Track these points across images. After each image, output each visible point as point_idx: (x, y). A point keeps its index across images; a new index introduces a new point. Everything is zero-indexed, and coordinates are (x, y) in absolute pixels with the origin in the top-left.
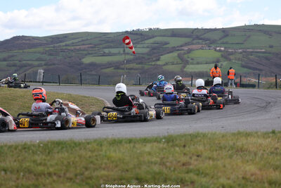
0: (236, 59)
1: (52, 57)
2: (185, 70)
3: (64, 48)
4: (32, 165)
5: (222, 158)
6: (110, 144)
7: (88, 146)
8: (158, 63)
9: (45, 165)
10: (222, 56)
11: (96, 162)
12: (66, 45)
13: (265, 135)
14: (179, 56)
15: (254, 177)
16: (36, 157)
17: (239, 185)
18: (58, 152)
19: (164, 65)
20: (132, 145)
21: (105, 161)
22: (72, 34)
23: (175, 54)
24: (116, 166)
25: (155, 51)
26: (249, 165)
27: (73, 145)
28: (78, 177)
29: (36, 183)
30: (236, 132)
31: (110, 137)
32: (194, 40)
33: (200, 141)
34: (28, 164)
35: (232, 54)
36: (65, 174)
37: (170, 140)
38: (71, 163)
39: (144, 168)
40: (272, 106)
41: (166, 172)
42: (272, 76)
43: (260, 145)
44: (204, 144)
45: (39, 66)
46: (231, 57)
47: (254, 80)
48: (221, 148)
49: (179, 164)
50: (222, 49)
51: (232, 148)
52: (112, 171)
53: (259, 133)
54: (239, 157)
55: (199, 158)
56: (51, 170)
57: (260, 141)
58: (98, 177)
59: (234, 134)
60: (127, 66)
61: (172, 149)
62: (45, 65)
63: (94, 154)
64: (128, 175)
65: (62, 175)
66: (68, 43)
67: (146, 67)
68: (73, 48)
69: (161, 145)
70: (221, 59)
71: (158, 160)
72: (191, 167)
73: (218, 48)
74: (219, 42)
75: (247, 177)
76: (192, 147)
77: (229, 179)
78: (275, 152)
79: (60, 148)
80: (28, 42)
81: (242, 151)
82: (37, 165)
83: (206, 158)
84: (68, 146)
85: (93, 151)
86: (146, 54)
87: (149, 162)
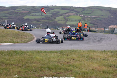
1: (11, 15)
2: (66, 23)
3: (16, 12)
4: (4, 60)
5: (83, 61)
6: (37, 53)
7: (27, 53)
8: (55, 20)
9: (9, 60)
10: (82, 18)
11: (31, 60)
12: (17, 11)
13: (101, 52)
15: (97, 69)
16: (6, 57)
17: (91, 72)
18: (15, 55)
19: (58, 21)
20: (46, 53)
21: (35, 60)
22: (20, 6)
23: (63, 17)
24: (39, 62)
25: (54, 15)
26: (95, 64)
28: (23, 66)
29: (6, 68)
31: (37, 50)
32: (71, 11)
33: (74, 53)
34: (2, 60)
35: (86, 18)
36: (18, 64)
37: (62, 52)
38: (21, 60)
39: (51, 63)
40: (102, 40)
41: (60, 66)
42: (102, 28)
43: (99, 56)
44: (76, 55)
46: (86, 19)
47: (95, 29)
48: (83, 56)
49: (66, 62)
50: (82, 15)
51: (87, 57)
52: (38, 64)
53: (99, 51)
54: (90, 61)
55: (74, 60)
56: (12, 62)
57: (99, 54)
58: (32, 66)
59: (88, 51)
60: (43, 21)
61: (63, 56)
62: (8, 18)
63: (30, 57)
64: (44, 66)
65: (17, 65)
66: (18, 10)
67: (50, 21)
68: (20, 12)
69: (58, 54)
70: (82, 20)
71: (57, 60)
72: (71, 64)
73: (80, 15)
75: (94, 69)
76: (71, 56)
77: (86, 69)
78: (105, 59)
79: (16, 53)
80: (1, 9)
81: (91, 58)
82: (6, 60)
83: (77, 60)
84: (19, 53)
85: (30, 56)
86: (50, 16)
87: (53, 61)
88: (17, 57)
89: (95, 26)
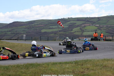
0: (103, 30)
1: (29, 30)
2: (83, 34)
3: (34, 26)
4: (21, 73)
5: (98, 70)
6: (52, 65)
7: (43, 66)
8: (72, 31)
9: (26, 73)
10: (98, 28)
12: (35, 25)
14: (80, 29)
18: (31, 68)
19: (74, 32)
20: (61, 65)
21: (50, 71)
23: (79, 28)
25: (71, 27)
27: (37, 65)
30: (103, 59)
32: (86, 22)
33: (89, 63)
34: (19, 73)
35: (102, 27)
37: (76, 63)
38: (36, 72)
43: (113, 64)
44: (90, 64)
45: (24, 33)
46: (101, 29)
47: (111, 38)
48: (97, 65)
49: (80, 72)
50: (98, 25)
51: (102, 65)
53: (113, 60)
54: (104, 69)
55: (88, 70)
56: (28, 75)
57: (113, 62)
59: (102, 60)
60: (59, 33)
61: (77, 66)
62: (26, 33)
63: (46, 69)
67: (67, 33)
68: (37, 26)
70: (98, 30)
71: (72, 71)
72: (85, 73)
73: (96, 25)
74: (97, 23)
76: (85, 65)
79: (32, 66)
80: (19, 24)
81: (106, 67)
82: (23, 73)
83: (91, 70)
84: (35, 65)
85: (45, 67)
86: (67, 28)
87: (68, 72)
88: (33, 69)
89: (111, 35)
